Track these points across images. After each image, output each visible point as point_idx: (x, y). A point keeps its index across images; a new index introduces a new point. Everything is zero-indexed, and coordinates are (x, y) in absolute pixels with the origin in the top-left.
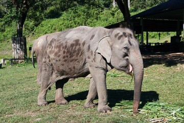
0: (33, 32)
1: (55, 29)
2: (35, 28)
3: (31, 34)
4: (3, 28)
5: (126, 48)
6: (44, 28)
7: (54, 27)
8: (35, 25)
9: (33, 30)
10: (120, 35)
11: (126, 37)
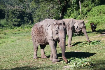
0: (86, 16)
1: (100, 13)
2: (88, 13)
3: (85, 17)
4: (70, 14)
5: (57, 31)
6: (93, 13)
7: (100, 11)
8: (88, 11)
9: (87, 14)
10: (54, 24)
11: (57, 25)
